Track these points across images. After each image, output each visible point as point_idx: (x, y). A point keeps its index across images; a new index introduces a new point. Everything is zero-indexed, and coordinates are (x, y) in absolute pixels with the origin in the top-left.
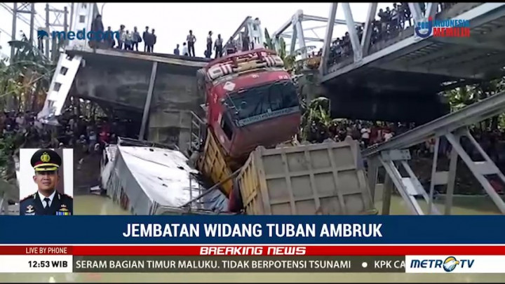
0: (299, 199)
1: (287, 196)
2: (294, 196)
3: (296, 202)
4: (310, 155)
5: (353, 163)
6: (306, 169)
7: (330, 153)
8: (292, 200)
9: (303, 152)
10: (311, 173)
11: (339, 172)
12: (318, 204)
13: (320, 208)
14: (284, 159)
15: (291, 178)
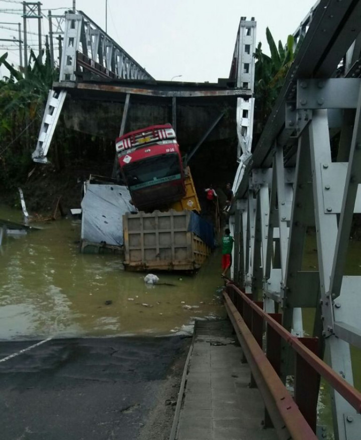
0: (148, 248)
1: (140, 244)
2: (144, 245)
3: (145, 249)
4: (159, 219)
5: (185, 227)
6: (155, 228)
7: (172, 219)
8: (143, 248)
9: (154, 218)
10: (157, 231)
11: (175, 232)
12: (158, 252)
13: (159, 254)
14: (141, 221)
15: (144, 234)
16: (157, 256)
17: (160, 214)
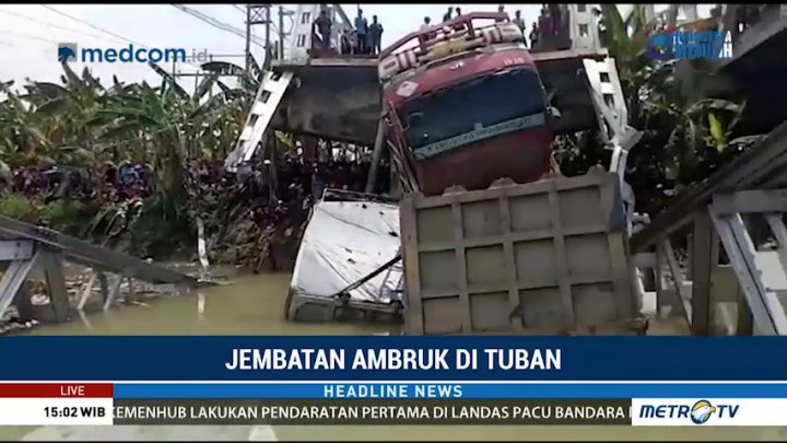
0: (481, 290)
2: (469, 282)
3: (471, 296)
4: (510, 204)
5: (601, 220)
6: (499, 231)
7: (553, 200)
8: (463, 291)
9: (493, 201)
10: (507, 239)
11: (566, 237)
12: (514, 300)
13: (519, 308)
14: (456, 212)
15: (467, 249)
16: (513, 315)
17: (515, 188)
